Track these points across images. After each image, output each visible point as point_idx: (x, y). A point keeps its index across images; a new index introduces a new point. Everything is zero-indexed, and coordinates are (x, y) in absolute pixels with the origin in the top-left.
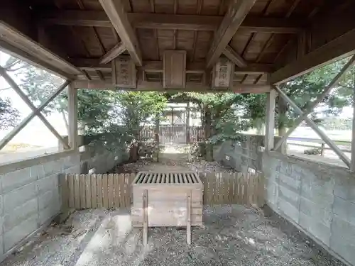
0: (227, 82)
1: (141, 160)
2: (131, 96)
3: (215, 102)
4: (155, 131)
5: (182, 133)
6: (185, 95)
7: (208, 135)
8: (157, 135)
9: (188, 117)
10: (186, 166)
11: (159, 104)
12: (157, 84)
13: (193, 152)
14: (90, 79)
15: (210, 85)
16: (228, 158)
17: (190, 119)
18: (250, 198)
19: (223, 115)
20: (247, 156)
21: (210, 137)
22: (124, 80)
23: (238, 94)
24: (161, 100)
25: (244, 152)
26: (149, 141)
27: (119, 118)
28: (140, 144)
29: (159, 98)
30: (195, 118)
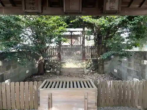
0: (116, 7)
1: (47, 73)
2: (38, 21)
3: (105, 25)
4: (58, 50)
5: (79, 52)
6: (81, 20)
7: (100, 53)
8: (59, 54)
9: (84, 39)
10: (83, 77)
11: (61, 28)
12: (58, 10)
13: (88, 66)
14: (4, 6)
15: (102, 9)
16: (116, 71)
17: (86, 41)
18: (136, 101)
19: (111, 37)
20: (132, 69)
21: (102, 54)
22: (32, 6)
23: (124, 18)
24: (62, 25)
25: (129, 65)
26: (53, 58)
27: (29, 40)
28: (46, 61)
29: (61, 23)
30: (90, 40)
